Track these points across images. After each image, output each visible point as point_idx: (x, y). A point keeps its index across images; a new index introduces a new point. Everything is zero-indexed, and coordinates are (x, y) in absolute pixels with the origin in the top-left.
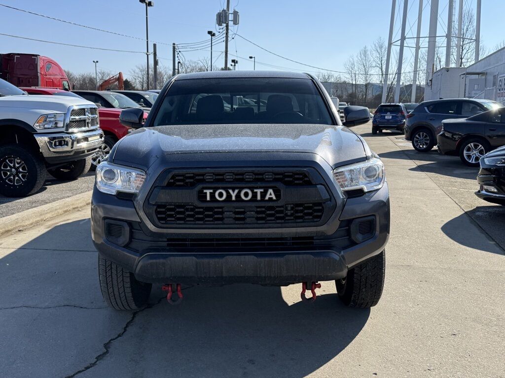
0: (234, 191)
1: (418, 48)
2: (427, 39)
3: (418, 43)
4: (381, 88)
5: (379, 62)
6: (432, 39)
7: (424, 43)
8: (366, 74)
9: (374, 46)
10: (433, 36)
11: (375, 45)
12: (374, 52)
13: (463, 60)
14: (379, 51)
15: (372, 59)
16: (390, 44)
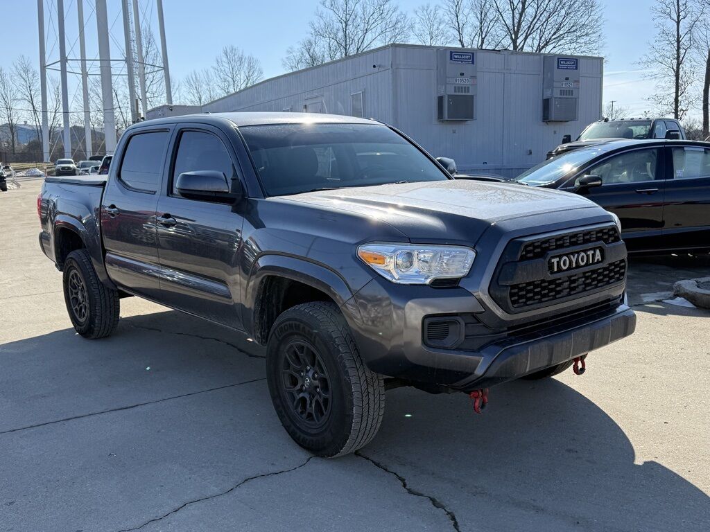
0: (574, 257)
1: (85, 75)
2: (98, 63)
3: (84, 68)
4: (38, 132)
5: (27, 93)
6: (105, 63)
7: (94, 69)
8: (9, 109)
9: (14, 69)
10: (105, 59)
11: (16, 67)
12: (16, 78)
13: (148, 95)
14: (24, 76)
15: (15, 88)
16: (43, 68)
